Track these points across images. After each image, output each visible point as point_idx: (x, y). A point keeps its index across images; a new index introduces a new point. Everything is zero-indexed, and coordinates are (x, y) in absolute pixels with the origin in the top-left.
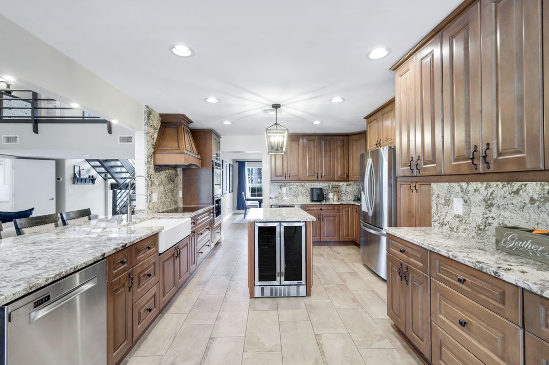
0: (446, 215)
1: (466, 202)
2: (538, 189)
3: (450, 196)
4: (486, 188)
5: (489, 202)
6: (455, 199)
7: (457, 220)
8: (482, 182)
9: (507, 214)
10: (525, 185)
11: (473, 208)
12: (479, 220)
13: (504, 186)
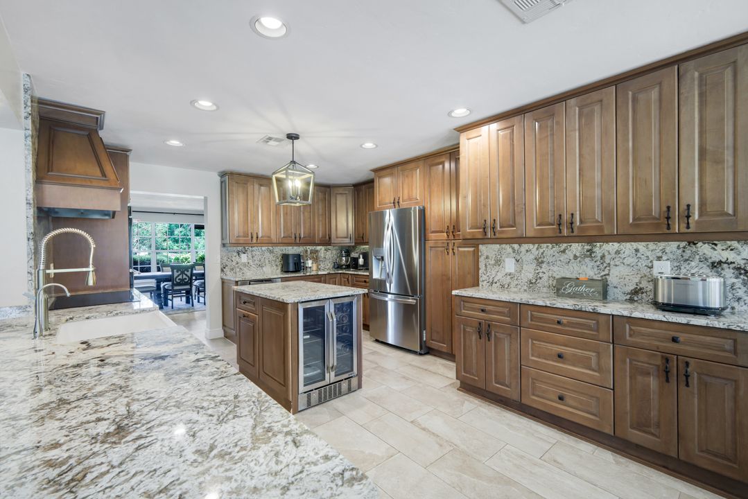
0: (496, 275)
1: (518, 261)
2: (579, 248)
3: (501, 257)
4: (537, 249)
5: (540, 260)
6: (507, 260)
7: (509, 277)
8: (534, 244)
9: (555, 268)
10: (570, 246)
11: (524, 266)
12: (531, 276)
13: (553, 247)
